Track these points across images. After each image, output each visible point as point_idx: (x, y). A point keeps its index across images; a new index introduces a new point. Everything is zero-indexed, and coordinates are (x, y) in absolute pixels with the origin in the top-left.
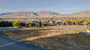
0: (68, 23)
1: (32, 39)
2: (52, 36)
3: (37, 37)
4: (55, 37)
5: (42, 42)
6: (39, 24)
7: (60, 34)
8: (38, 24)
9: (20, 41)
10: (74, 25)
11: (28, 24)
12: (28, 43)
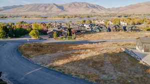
0: (114, 28)
1: (60, 63)
2: (86, 58)
3: (67, 60)
4: (89, 58)
5: (73, 68)
6: (68, 33)
7: (98, 54)
8: (66, 32)
9: (47, 66)
10: (123, 32)
11: (52, 33)
12: (57, 69)
